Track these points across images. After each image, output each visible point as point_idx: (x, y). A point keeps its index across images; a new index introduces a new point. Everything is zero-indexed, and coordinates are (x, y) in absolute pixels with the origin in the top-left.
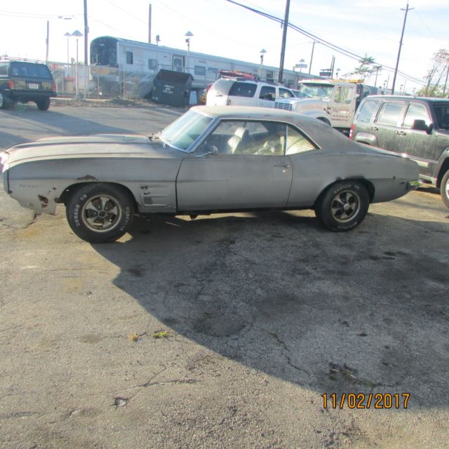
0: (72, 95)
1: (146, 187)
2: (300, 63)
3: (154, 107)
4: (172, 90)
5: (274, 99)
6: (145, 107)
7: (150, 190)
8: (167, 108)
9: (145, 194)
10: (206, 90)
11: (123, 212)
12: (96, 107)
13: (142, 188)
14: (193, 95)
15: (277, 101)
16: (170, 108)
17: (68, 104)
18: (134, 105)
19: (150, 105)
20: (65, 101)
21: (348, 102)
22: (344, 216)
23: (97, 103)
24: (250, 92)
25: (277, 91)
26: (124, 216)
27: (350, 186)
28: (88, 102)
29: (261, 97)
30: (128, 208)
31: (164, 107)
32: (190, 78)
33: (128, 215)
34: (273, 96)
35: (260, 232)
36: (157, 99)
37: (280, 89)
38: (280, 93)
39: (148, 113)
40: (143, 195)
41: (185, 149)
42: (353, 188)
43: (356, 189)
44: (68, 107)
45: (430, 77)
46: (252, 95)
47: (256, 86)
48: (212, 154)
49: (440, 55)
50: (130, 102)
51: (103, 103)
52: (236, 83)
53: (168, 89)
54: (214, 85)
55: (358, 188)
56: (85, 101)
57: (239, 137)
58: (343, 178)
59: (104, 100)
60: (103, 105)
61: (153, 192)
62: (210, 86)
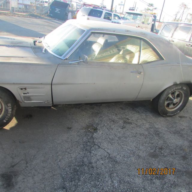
0: (8, 10)
1: (25, 89)
2: (121, 3)
3: (50, 19)
4: (59, 11)
5: (111, 20)
6: (45, 19)
7: (28, 90)
8: (57, 20)
9: (24, 94)
10: (76, 12)
11: (5, 108)
12: (19, 17)
13: (22, 89)
14: (70, 15)
15: (112, 20)
16: (58, 20)
17: (5, 14)
18: (40, 18)
19: (48, 18)
20: (4, 12)
21: (148, 24)
22: (171, 106)
23: (21, 15)
24: (99, 15)
25: (113, 15)
26: (6, 111)
27: (180, 87)
28: (16, 14)
29: (105, 18)
30: (9, 105)
31: (55, 19)
32: (69, 6)
33: (11, 110)
34: (110, 18)
35: (114, 117)
36: (52, 15)
37: (114, 14)
38: (114, 17)
39: (47, 22)
40: (23, 94)
41: (61, 56)
42: (182, 89)
43: (183, 89)
44: (4, 16)
45: (176, 15)
46: (100, 17)
47: (102, 12)
48: (83, 62)
49: (182, 5)
50: (38, 16)
51: (24, 15)
52: (92, 9)
53: (57, 10)
54: (80, 10)
55: (185, 89)
56: (15, 13)
57: (101, 45)
58: (178, 83)
59: (25, 14)
60: (24, 16)
61: (31, 92)
62: (78, 11)
